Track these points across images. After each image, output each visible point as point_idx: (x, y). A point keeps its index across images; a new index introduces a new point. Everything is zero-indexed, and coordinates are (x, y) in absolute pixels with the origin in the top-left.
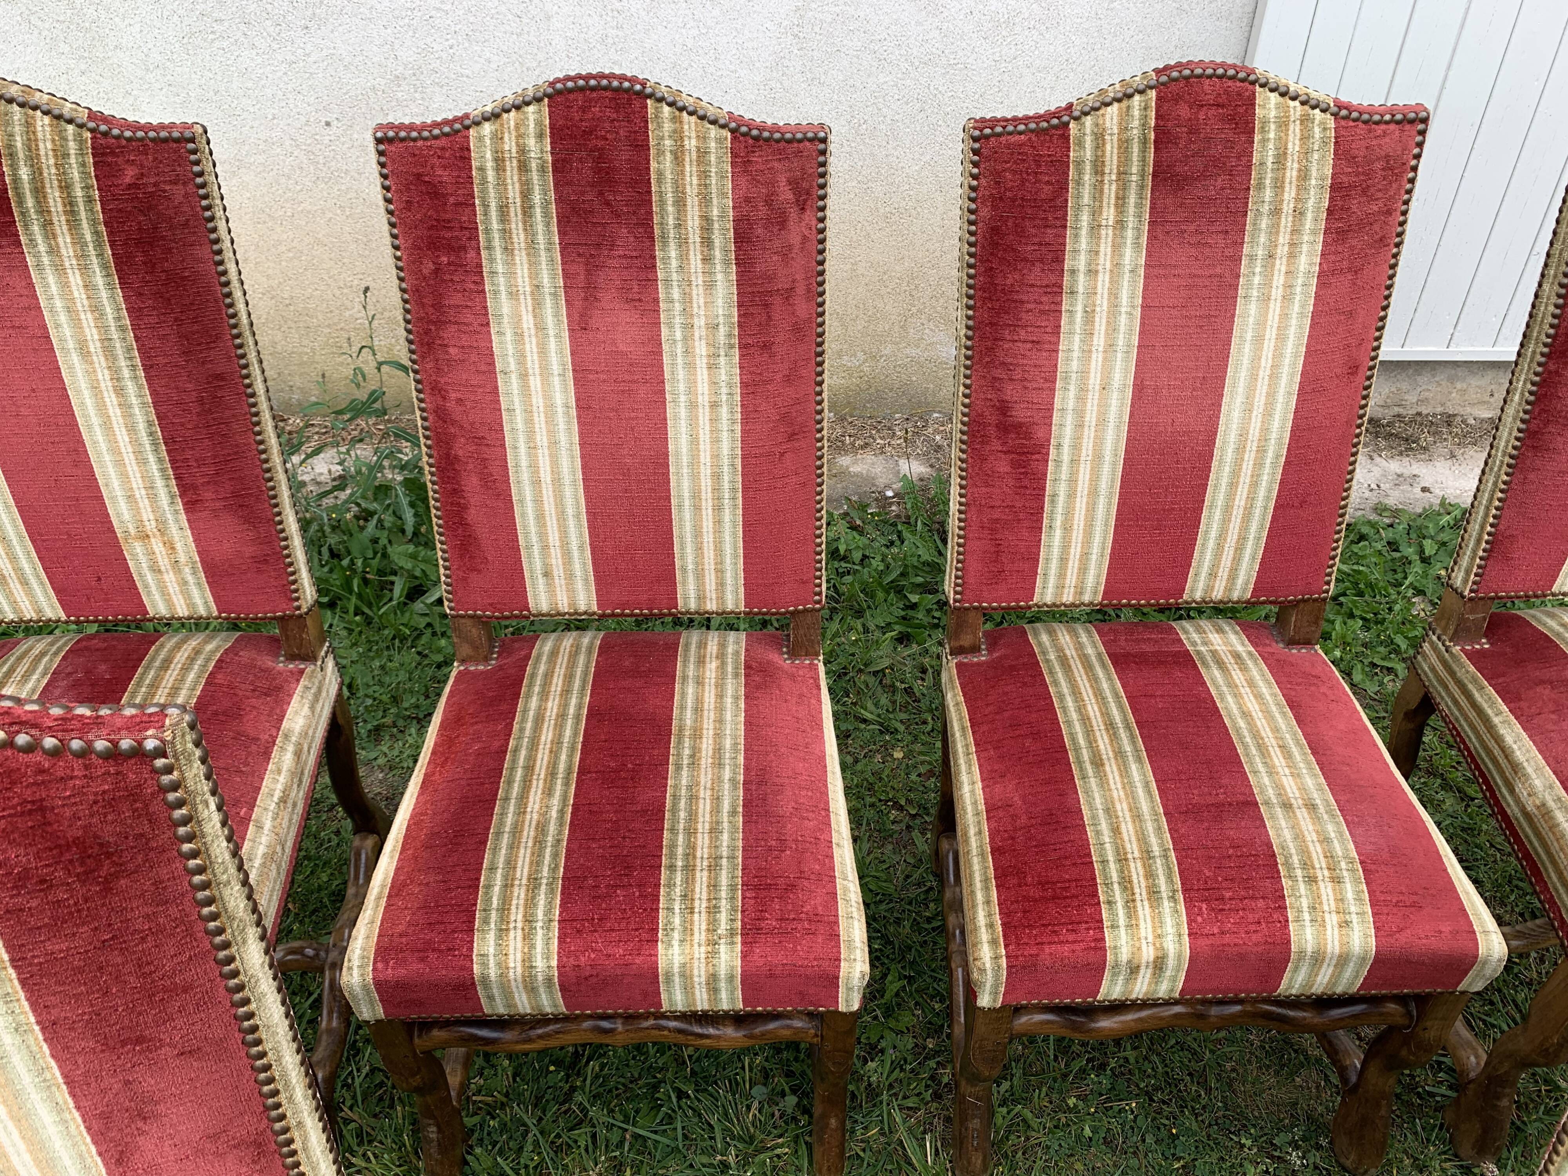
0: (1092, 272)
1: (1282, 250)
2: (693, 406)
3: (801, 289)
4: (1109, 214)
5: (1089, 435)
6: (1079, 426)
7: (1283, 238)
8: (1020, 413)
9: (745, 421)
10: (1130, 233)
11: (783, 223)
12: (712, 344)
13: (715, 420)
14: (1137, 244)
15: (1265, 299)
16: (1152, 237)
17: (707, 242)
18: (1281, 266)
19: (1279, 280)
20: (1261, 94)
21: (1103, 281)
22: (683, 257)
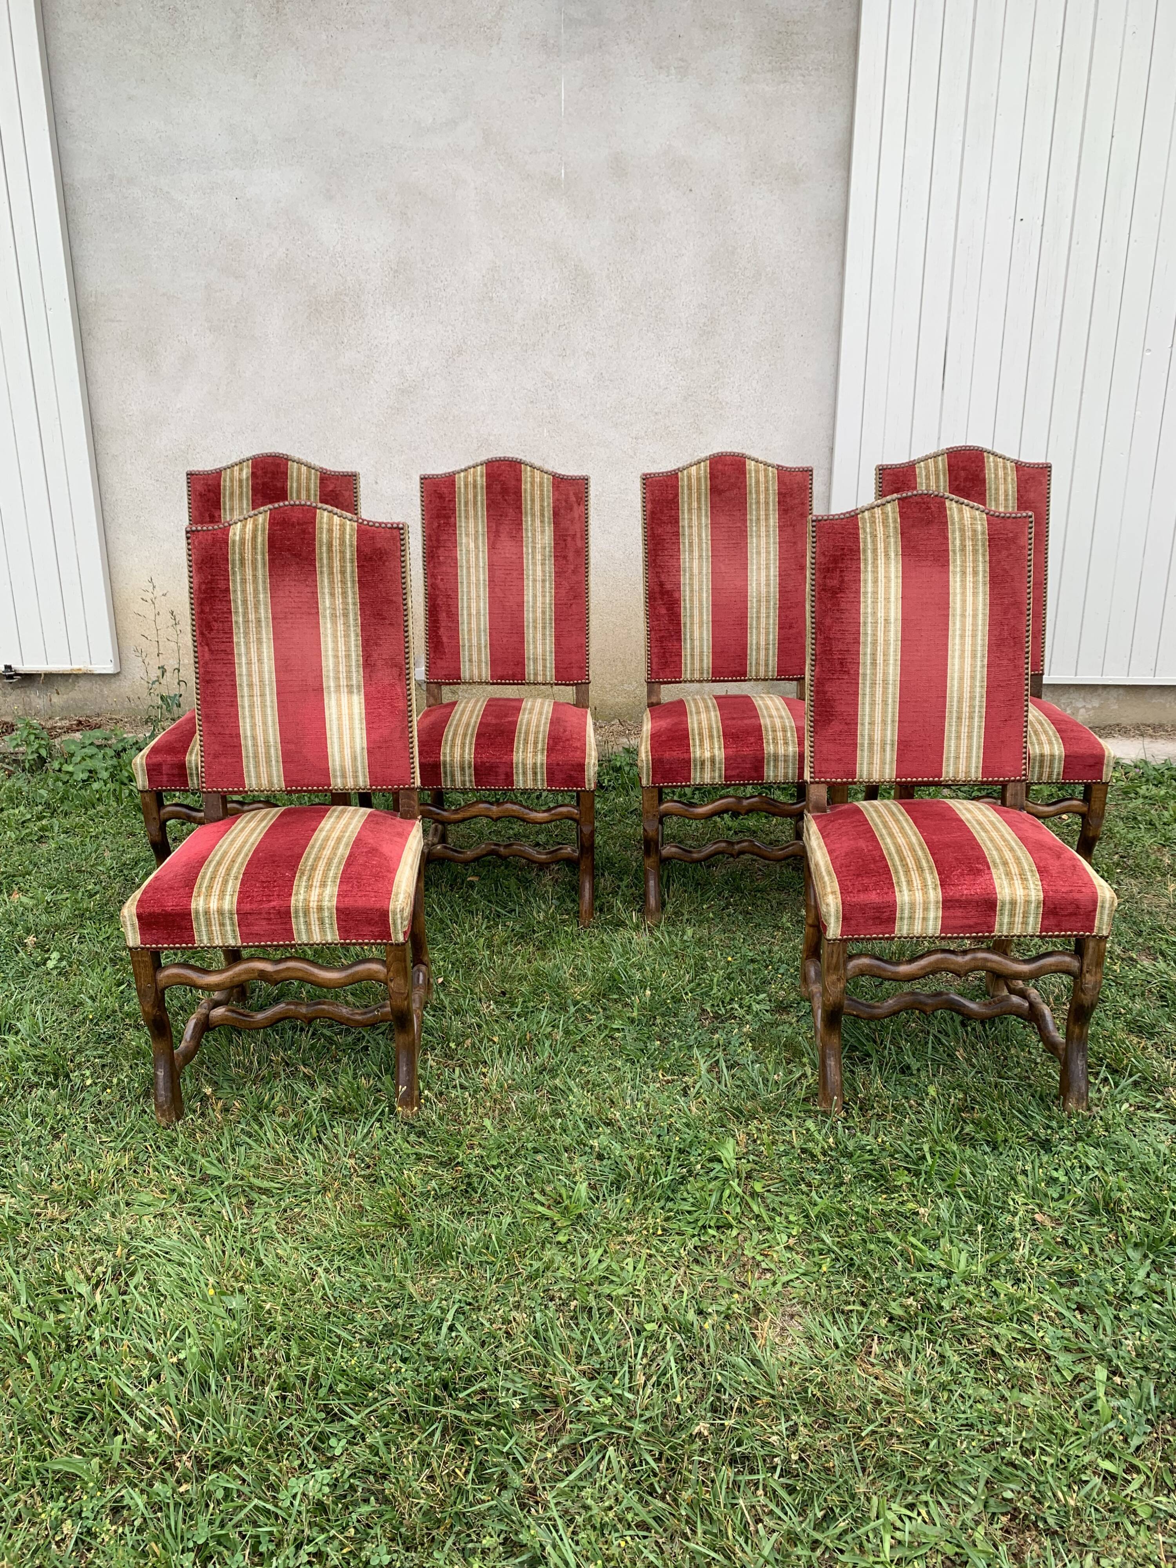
0: (690, 527)
1: (763, 517)
2: (535, 580)
3: (578, 535)
4: (695, 505)
5: (696, 594)
6: (692, 591)
7: (762, 513)
8: (668, 587)
9: (556, 588)
10: (703, 512)
11: (571, 510)
12: (543, 555)
13: (543, 587)
14: (706, 516)
15: (759, 536)
16: (712, 513)
17: (542, 515)
18: (763, 523)
19: (763, 529)
20: (748, 462)
21: (695, 530)
22: (533, 521)
